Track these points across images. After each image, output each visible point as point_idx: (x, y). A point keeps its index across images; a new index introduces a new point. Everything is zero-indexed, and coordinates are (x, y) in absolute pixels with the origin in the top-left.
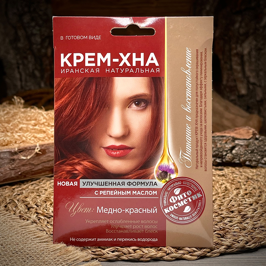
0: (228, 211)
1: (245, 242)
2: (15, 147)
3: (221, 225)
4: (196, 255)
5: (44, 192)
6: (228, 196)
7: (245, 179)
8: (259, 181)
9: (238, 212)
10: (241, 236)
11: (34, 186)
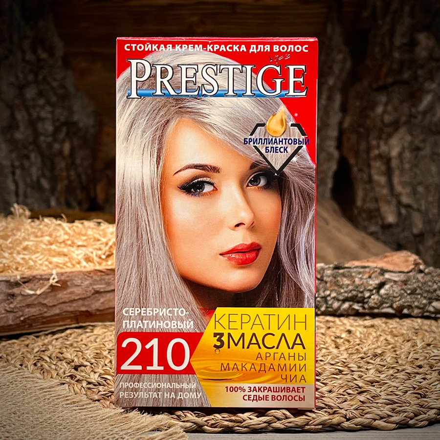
4: (393, 421)
5: (86, 347)
7: (411, 330)
9: (429, 366)
11: (60, 340)
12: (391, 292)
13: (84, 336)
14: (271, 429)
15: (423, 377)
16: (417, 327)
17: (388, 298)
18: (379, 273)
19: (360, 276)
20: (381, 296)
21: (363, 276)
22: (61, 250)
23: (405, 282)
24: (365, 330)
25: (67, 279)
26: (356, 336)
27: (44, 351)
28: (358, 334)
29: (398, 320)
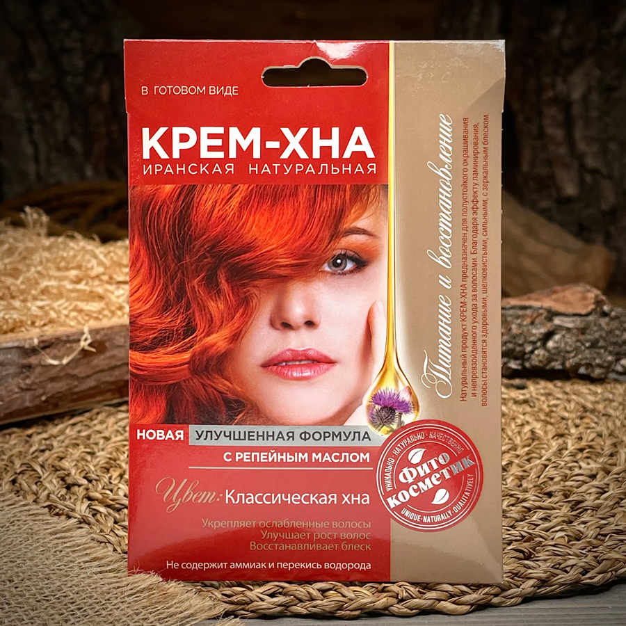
0: (539, 493)
1: (581, 570)
2: (33, 336)
3: (524, 528)
4: (468, 601)
5: (103, 444)
6: (539, 454)
7: (578, 410)
8: (610, 416)
9: (563, 495)
10: (570, 555)
12: (563, 345)
17: (558, 354)
18: (546, 318)
19: (519, 321)
20: (549, 351)
21: (523, 321)
22: (94, 289)
23: (583, 331)
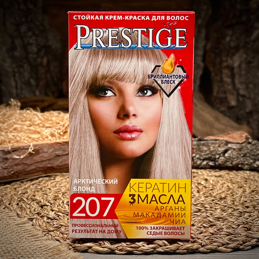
0: (243, 206)
3: (243, 219)
4: (230, 247)
5: (49, 191)
6: (236, 193)
7: (243, 179)
9: (253, 207)
11: (35, 185)
12: (232, 155)
13: (49, 183)
14: (156, 252)
15: (249, 215)
16: (247, 177)
17: (230, 159)
18: (225, 144)
19: (214, 145)
20: (225, 158)
21: (215, 145)
22: (36, 129)
23: (240, 150)
24: (216, 178)
25: (39, 148)
26: (210, 183)
27: (24, 193)
28: (211, 182)
29: (235, 172)
